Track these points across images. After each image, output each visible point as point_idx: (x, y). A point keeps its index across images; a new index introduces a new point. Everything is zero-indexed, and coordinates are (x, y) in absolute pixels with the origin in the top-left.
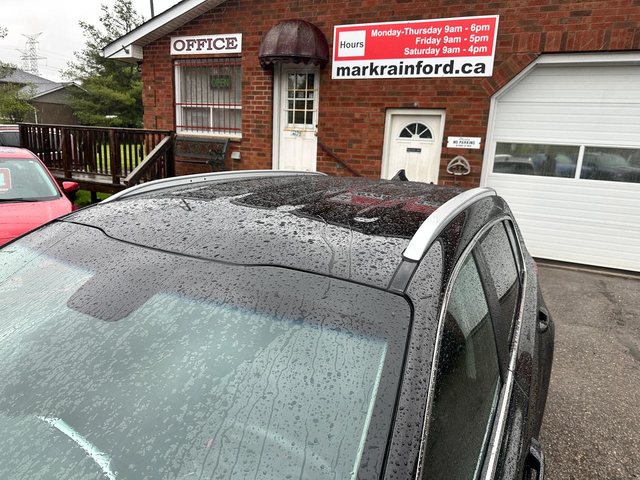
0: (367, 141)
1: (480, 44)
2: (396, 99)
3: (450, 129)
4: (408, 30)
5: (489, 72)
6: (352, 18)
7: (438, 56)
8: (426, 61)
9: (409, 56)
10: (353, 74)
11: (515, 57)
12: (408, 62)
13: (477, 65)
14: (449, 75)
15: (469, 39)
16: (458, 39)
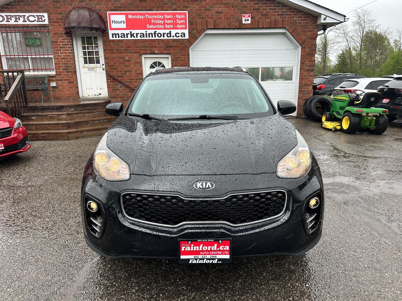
0: (134, 71)
1: (181, 24)
2: (146, 49)
3: (174, 63)
4: (147, 16)
5: (187, 37)
6: (117, 9)
7: (163, 29)
8: (158, 31)
9: (149, 29)
10: (121, 37)
11: (197, 30)
12: (149, 31)
13: (182, 33)
14: (170, 38)
15: (176, 21)
16: (172, 21)
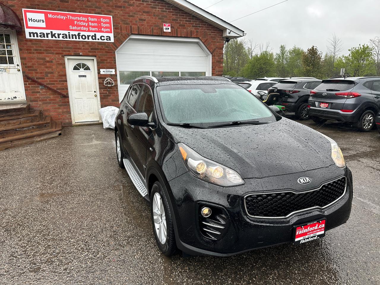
0: (56, 72)
1: (106, 28)
2: (70, 51)
3: (100, 65)
4: (70, 17)
5: (112, 40)
6: (35, 6)
7: (87, 31)
8: (82, 33)
9: (72, 30)
10: (40, 36)
11: (122, 35)
12: (72, 33)
13: (107, 37)
14: (94, 41)
15: (101, 25)
16: (96, 24)
